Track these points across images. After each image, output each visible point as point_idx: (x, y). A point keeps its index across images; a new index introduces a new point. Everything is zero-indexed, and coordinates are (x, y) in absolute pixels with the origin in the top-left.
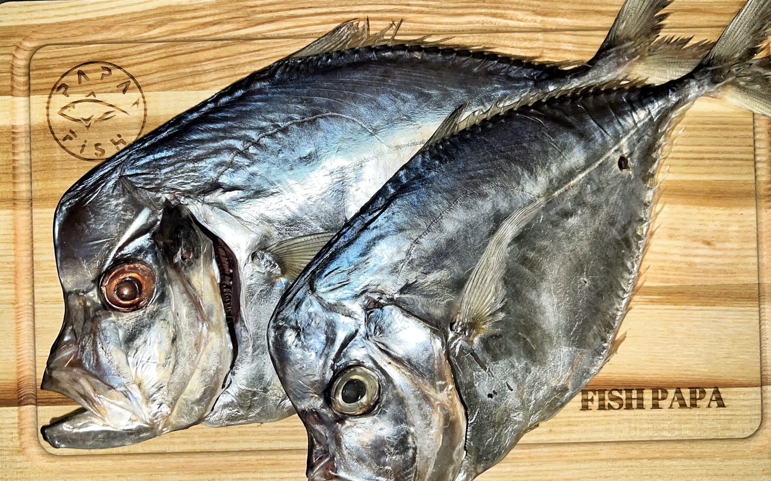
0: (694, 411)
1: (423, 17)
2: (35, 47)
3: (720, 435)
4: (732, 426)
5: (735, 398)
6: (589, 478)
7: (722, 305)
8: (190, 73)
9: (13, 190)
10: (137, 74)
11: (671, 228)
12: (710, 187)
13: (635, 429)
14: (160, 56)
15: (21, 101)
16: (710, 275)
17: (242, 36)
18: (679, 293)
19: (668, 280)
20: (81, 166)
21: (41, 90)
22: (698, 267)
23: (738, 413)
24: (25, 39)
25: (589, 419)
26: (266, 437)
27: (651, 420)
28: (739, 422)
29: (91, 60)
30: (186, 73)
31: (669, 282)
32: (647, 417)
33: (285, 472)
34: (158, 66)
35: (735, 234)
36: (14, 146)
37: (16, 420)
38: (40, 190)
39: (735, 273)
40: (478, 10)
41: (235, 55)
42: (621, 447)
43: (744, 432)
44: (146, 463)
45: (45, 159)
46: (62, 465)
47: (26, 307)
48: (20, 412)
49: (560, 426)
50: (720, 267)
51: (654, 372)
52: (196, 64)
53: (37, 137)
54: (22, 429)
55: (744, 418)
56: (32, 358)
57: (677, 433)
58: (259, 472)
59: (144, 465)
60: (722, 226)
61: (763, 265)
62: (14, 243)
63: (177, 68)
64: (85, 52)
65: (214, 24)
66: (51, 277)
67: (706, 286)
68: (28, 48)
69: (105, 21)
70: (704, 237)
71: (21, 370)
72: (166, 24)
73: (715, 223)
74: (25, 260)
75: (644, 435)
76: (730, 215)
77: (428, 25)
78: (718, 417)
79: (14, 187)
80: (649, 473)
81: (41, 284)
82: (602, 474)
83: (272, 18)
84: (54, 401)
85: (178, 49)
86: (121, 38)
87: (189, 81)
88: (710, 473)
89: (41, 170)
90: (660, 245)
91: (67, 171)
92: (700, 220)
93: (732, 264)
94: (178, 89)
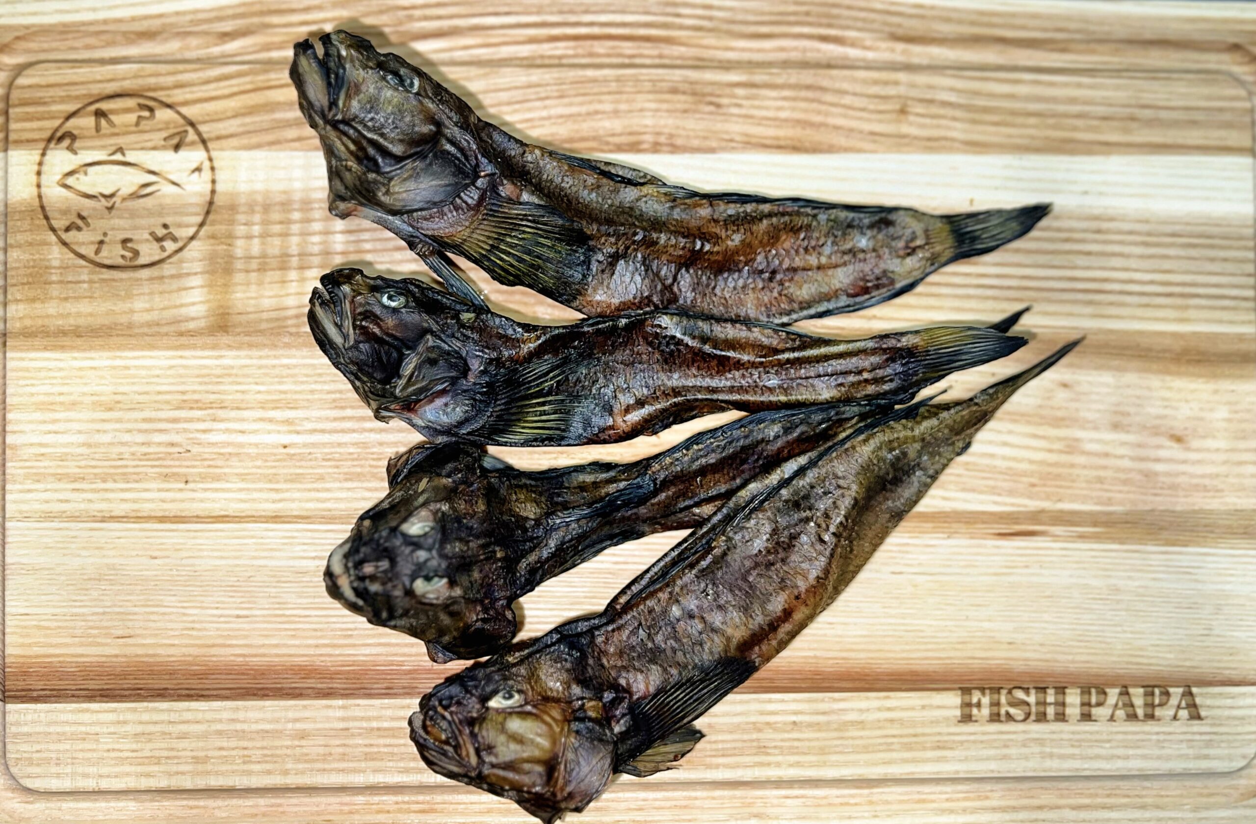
0: (1150, 727)
1: (703, 38)
2: (19, 65)
3: (1192, 768)
4: (1211, 752)
5: (1217, 704)
7: (1198, 545)
10: (200, 119)
11: (1116, 412)
12: (1182, 343)
13: (1051, 756)
14: (242, 88)
16: (1181, 493)
18: (1127, 522)
19: (1110, 502)
20: (95, 277)
21: (28, 141)
22: (1162, 480)
23: (1222, 730)
25: (972, 738)
27: (1078, 741)
28: (1223, 745)
29: (119, 91)
31: (1111, 505)
32: (1071, 736)
34: (239, 104)
38: (20, 318)
39: (1222, 491)
40: (797, 30)
42: (1025, 787)
43: (1230, 762)
44: (197, 807)
45: (31, 264)
46: (47, 808)
49: (924, 749)
50: (1195, 481)
51: (1085, 658)
53: (19, 223)
55: (1232, 738)
57: (1120, 764)
59: (194, 811)
60: (1201, 409)
63: (271, 111)
64: (109, 77)
66: (36, 474)
67: (1173, 512)
68: (7, 65)
69: (145, 23)
70: (1172, 429)
72: (253, 33)
73: (1190, 405)
75: (1066, 767)
76: (1216, 392)
78: (1189, 737)
81: (18, 487)
84: (35, 694)
86: (172, 54)
87: (292, 133)
89: (23, 284)
90: (1098, 441)
91: (70, 286)
92: (1164, 399)
93: (1217, 476)
94: (274, 147)
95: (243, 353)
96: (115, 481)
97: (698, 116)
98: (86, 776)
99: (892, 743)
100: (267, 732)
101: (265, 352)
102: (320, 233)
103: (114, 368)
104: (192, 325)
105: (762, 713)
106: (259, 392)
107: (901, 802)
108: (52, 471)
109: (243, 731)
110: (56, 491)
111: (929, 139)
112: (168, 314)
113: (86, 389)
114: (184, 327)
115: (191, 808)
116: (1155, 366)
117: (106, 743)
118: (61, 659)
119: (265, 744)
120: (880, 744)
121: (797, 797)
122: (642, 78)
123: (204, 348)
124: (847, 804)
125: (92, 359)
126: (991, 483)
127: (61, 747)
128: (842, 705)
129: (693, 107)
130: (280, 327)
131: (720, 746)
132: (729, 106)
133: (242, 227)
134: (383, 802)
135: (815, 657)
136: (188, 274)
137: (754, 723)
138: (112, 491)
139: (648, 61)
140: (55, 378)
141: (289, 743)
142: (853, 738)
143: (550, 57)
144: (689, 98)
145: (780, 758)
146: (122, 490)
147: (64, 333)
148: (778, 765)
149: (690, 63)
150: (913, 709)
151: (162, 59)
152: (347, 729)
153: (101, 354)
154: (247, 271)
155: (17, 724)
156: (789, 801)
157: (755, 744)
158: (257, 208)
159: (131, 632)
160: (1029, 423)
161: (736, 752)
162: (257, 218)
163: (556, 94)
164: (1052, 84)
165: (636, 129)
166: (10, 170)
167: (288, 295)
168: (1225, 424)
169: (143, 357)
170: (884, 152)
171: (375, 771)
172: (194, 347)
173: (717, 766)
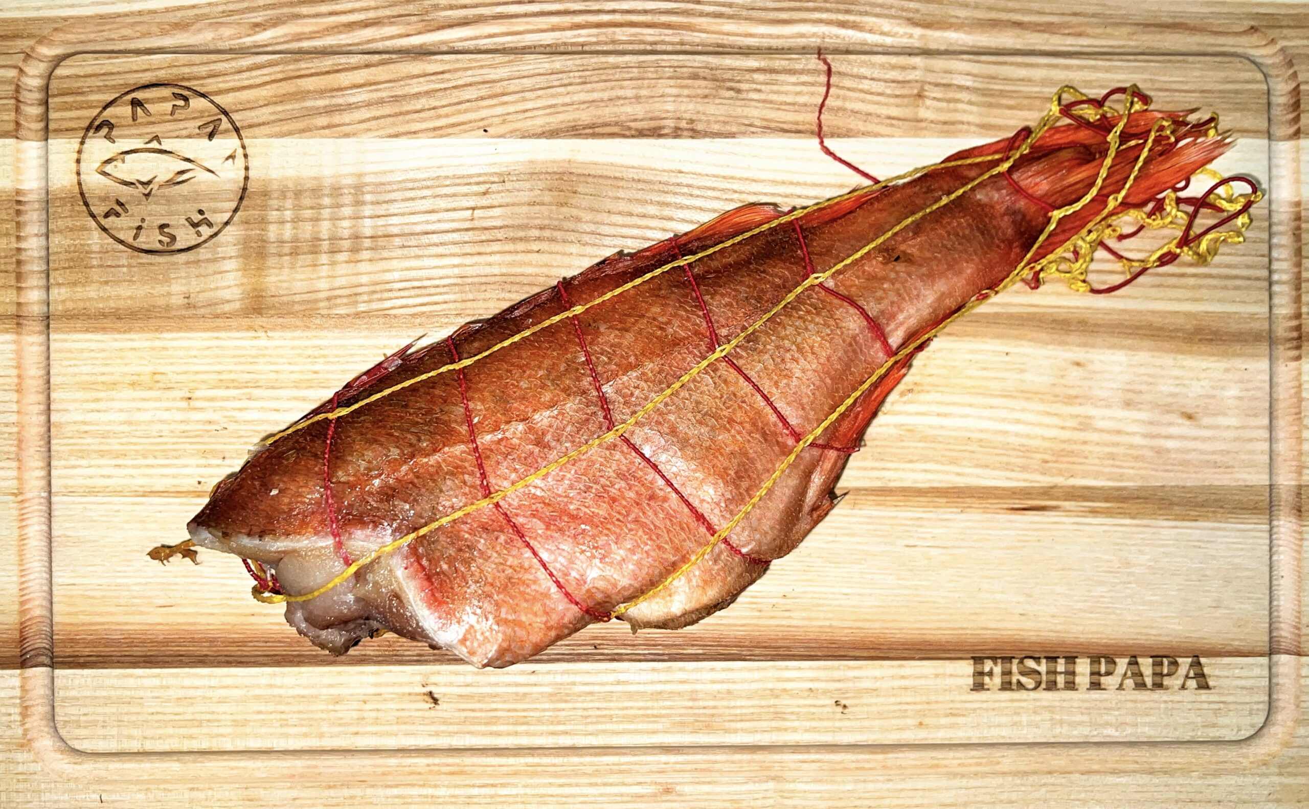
0: (1158, 695)
1: (723, 24)
2: (57, 56)
3: (1200, 735)
5: (1225, 673)
6: (984, 803)
7: (1207, 518)
8: (326, 107)
9: (15, 299)
10: (234, 108)
11: (1129, 391)
12: (1194, 322)
13: (1061, 722)
14: (273, 77)
15: (32, 148)
16: (1191, 469)
17: (414, 47)
18: (1138, 498)
19: (1121, 477)
20: (133, 262)
21: (67, 130)
22: (1173, 456)
23: (1231, 699)
24: (40, 42)
25: (985, 705)
26: (443, 728)
27: (1087, 709)
28: (1231, 714)
29: (154, 81)
30: (318, 108)
31: (1123, 480)
32: (1081, 704)
33: (473, 786)
34: (271, 93)
35: (1237, 402)
36: (19, 225)
37: (17, 693)
38: (63, 301)
39: (1233, 467)
40: (817, 15)
41: (402, 79)
42: (1035, 752)
43: (1239, 730)
44: (237, 768)
45: (72, 248)
46: (95, 769)
47: (37, 501)
48: (24, 679)
49: (938, 716)
50: (1208, 457)
51: (1094, 629)
52: (335, 93)
53: (60, 210)
54: (26, 708)
55: (1239, 707)
56: (46, 588)
57: (1129, 730)
58: (430, 786)
59: (235, 772)
60: (1213, 388)
61: (1278, 455)
62: (17, 391)
63: (303, 99)
64: (145, 67)
65: (365, 24)
66: (81, 451)
68: (46, 56)
69: (179, 14)
70: (1183, 406)
71: (26, 607)
72: (284, 23)
73: (1202, 383)
74: (35, 420)
75: (1075, 733)
76: (1227, 370)
77: (731, 38)
78: (1198, 706)
79: (18, 295)
80: (1083, 796)
81: (63, 463)
82: (1004, 797)
83: (466, 18)
84: (82, 660)
85: (305, 65)
86: (206, 45)
87: (322, 121)
88: (1182, 796)
89: (64, 268)
90: (1110, 418)
91: (109, 270)
92: (1177, 378)
93: (1228, 452)
94: (304, 135)
95: (276, 334)
96: (155, 457)
97: (717, 101)
98: (130, 737)
99: (906, 711)
100: (303, 697)
101: (298, 333)
102: (350, 218)
103: (153, 349)
104: (227, 308)
105: (779, 680)
106: (292, 372)
107: (915, 767)
108: (93, 447)
109: (280, 696)
110: (99, 467)
111: (945, 123)
112: (204, 297)
113: (127, 369)
114: (219, 309)
115: (232, 769)
116: (1167, 345)
117: (150, 707)
118: (106, 627)
119: (301, 708)
120: (894, 711)
121: (813, 761)
122: (663, 64)
123: (238, 329)
124: (863, 768)
125: (132, 340)
126: (1005, 459)
127: (106, 710)
128: (856, 673)
129: (714, 92)
130: (311, 309)
131: (738, 711)
132: (748, 91)
133: (274, 213)
134: (415, 765)
135: (831, 627)
136: (224, 258)
137: (771, 690)
138: (153, 466)
139: (670, 48)
140: (97, 358)
141: (323, 707)
142: (867, 705)
143: (573, 44)
144: (709, 84)
145: (796, 724)
146: (163, 466)
147: (104, 316)
148: (795, 730)
149: (711, 49)
150: (926, 677)
151: (196, 49)
152: (380, 694)
153: (140, 335)
154: (280, 256)
155: (66, 688)
156: (805, 765)
157: (772, 710)
158: (289, 194)
159: (172, 602)
160: (1042, 401)
161: (755, 717)
162: (289, 203)
163: (578, 80)
164: (1068, 67)
165: (657, 114)
166: (51, 157)
167: (319, 278)
168: (1237, 403)
169: (181, 338)
170: (901, 137)
171: (407, 734)
172: (229, 328)
173: (736, 731)
